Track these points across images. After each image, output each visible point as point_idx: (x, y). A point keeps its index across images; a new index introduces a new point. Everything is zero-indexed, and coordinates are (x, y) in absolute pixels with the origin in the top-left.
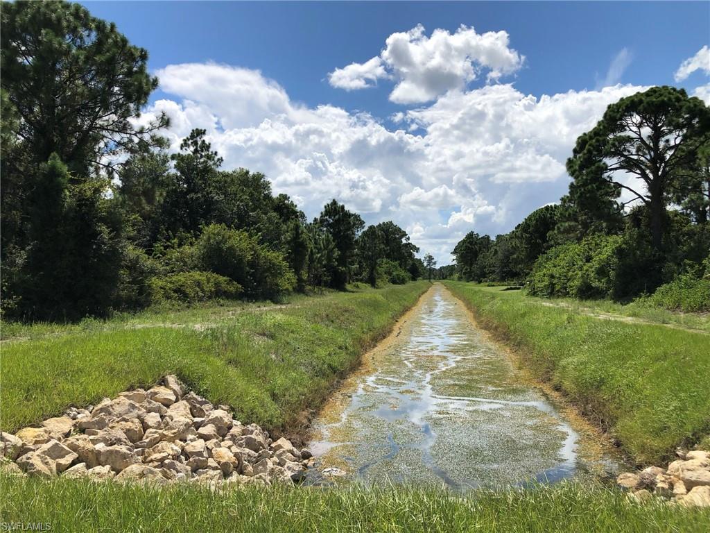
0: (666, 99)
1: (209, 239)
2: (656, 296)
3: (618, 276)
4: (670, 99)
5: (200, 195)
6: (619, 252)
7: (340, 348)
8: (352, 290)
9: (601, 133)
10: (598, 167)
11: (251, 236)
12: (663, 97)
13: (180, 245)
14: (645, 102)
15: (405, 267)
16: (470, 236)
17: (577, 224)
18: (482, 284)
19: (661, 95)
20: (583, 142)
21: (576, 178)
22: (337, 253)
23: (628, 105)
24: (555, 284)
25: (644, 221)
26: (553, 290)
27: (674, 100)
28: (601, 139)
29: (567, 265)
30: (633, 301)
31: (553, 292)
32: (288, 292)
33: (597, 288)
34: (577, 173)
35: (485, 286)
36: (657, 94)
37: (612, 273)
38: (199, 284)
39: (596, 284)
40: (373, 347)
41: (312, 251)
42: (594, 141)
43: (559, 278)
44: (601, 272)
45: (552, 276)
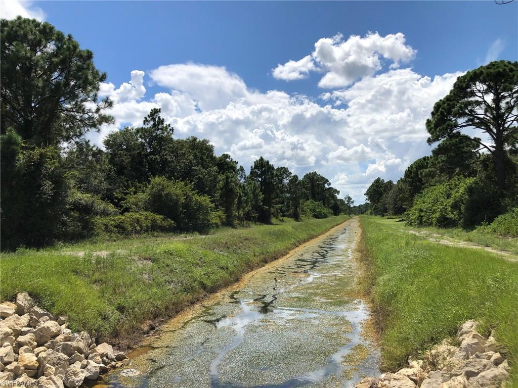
0: (501, 70)
1: (153, 187)
2: (494, 225)
3: (466, 209)
4: (504, 70)
5: (157, 156)
6: (470, 190)
7: (222, 268)
8: (276, 223)
9: (452, 99)
10: (449, 125)
11: (186, 185)
12: (499, 69)
13: (135, 193)
14: (485, 73)
15: (328, 205)
16: (378, 181)
17: (436, 169)
18: (384, 217)
19: (498, 67)
20: (438, 106)
21: (431, 134)
22: (262, 196)
23: (471, 76)
24: (423, 216)
25: (491, 166)
26: (421, 221)
27: (508, 71)
28: (451, 103)
29: (433, 201)
30: (475, 228)
31: (422, 222)
32: (217, 226)
33: (451, 219)
34: (433, 130)
35: (386, 218)
36: (495, 67)
37: (463, 207)
38: (138, 221)
39: (450, 215)
40: (261, 267)
41: (240, 195)
42: (446, 105)
43: (426, 212)
44: (455, 206)
45: (421, 211)
